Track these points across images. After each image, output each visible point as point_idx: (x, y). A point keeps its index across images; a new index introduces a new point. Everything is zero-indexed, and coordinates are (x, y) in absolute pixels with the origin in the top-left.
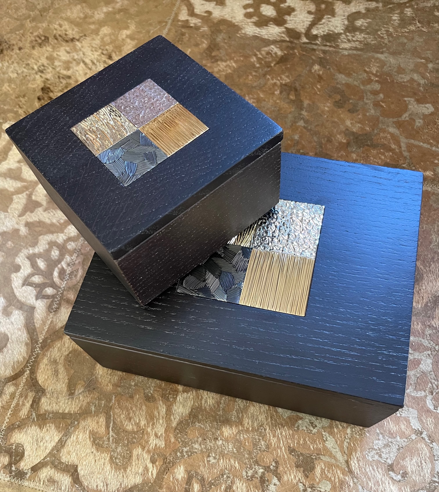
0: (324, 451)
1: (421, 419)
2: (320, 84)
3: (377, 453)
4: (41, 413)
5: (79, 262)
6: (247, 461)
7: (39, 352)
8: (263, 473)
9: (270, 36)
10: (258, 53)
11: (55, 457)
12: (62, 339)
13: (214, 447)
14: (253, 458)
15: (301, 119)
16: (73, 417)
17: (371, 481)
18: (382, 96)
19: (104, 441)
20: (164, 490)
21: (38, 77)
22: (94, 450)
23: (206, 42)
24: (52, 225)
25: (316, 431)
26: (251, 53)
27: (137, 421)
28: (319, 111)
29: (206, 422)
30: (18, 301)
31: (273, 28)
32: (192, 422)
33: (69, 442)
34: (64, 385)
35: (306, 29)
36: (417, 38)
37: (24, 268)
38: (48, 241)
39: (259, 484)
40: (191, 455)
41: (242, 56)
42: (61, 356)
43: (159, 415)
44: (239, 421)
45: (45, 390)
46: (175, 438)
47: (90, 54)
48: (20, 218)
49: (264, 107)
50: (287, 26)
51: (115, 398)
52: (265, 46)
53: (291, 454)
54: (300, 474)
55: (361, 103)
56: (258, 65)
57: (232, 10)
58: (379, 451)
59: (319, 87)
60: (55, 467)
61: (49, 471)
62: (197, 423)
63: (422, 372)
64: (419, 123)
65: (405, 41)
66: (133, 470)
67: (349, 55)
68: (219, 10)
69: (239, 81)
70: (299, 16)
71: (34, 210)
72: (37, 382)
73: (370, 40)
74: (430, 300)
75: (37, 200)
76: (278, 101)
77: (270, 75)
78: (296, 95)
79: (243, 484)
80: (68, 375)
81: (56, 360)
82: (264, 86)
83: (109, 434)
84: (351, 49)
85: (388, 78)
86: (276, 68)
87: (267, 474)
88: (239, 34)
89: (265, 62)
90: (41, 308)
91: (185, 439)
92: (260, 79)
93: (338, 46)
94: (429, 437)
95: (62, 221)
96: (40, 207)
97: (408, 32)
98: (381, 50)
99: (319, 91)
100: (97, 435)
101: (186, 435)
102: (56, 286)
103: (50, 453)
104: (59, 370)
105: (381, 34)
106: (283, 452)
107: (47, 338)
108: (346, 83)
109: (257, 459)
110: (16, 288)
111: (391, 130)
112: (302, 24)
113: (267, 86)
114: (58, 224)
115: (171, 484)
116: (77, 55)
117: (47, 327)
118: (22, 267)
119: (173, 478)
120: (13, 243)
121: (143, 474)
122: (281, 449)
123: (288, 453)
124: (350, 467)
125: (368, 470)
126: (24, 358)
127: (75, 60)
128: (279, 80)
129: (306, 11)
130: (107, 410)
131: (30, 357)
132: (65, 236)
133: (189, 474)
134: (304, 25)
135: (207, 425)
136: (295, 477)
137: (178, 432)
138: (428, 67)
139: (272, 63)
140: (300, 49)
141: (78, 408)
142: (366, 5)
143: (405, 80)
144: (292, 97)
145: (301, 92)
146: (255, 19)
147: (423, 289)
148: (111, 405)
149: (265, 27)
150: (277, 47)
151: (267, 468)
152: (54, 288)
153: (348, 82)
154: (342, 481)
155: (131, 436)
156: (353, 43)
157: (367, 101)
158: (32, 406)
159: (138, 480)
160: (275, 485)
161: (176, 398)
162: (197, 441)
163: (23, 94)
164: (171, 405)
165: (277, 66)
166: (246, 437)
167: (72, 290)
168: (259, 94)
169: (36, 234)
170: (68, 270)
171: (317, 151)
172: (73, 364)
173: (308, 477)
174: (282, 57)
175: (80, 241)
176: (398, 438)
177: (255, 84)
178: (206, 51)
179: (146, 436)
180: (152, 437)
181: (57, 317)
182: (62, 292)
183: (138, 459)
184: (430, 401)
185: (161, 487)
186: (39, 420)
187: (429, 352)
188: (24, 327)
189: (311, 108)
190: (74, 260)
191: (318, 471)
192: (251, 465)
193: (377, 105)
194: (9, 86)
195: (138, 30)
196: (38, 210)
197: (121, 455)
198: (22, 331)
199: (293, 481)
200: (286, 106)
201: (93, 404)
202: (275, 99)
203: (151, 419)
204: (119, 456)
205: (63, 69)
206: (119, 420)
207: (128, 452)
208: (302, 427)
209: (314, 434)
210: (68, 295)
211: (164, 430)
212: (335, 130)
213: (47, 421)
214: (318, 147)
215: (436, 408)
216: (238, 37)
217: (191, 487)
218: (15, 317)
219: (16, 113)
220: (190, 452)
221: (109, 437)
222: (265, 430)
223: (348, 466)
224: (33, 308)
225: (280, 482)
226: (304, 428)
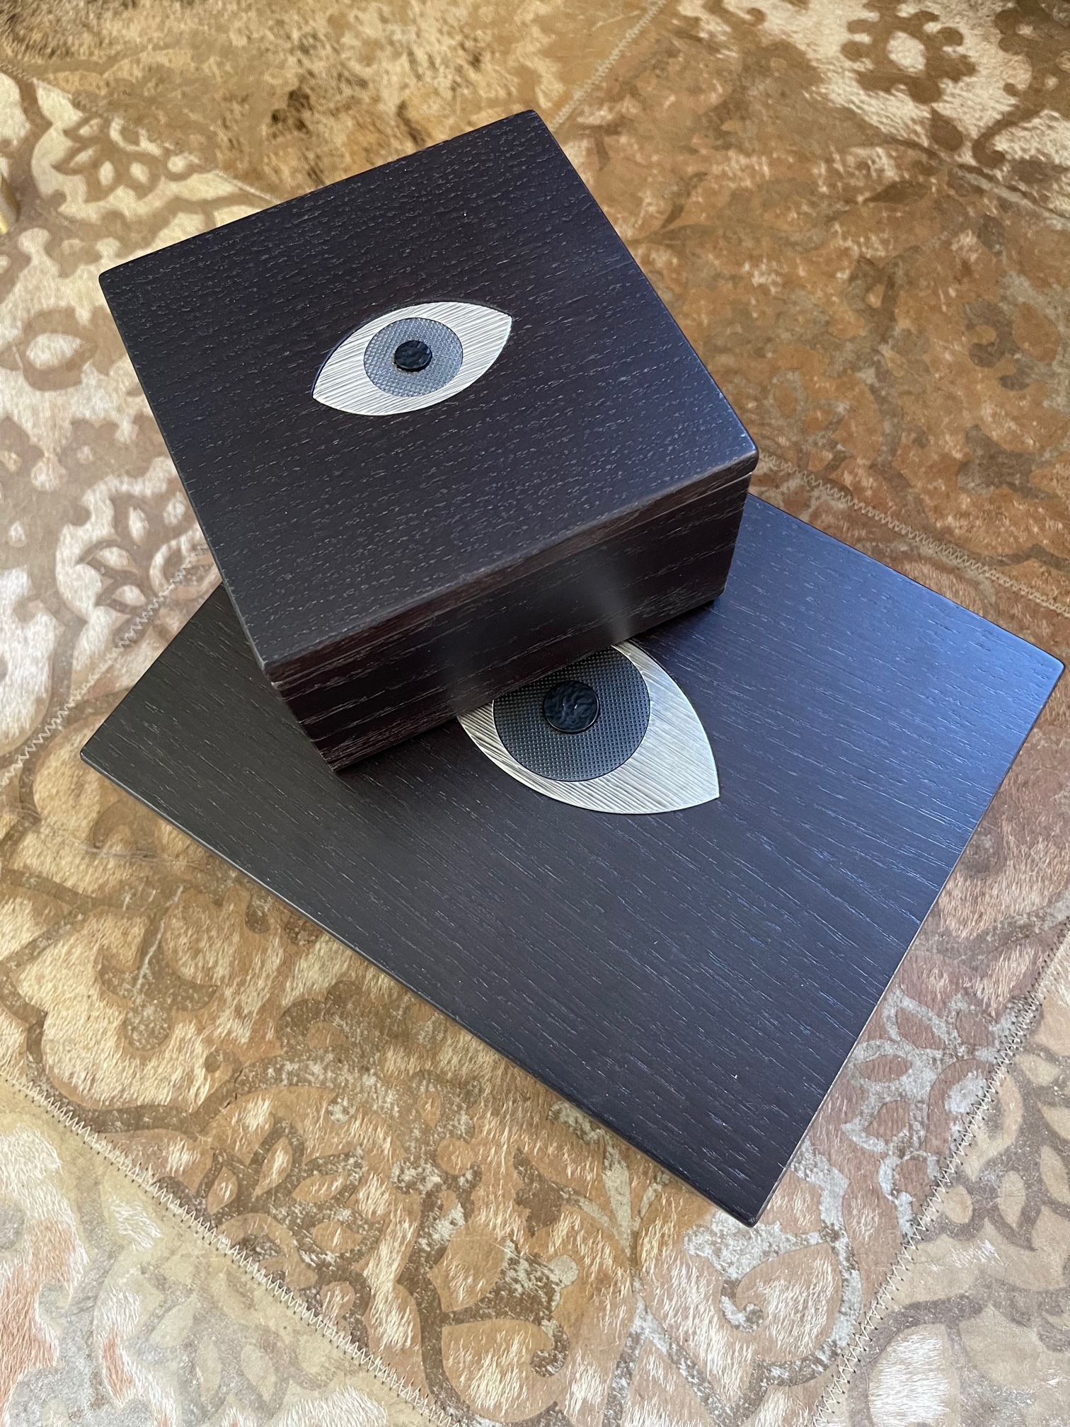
0: (594, 1192)
1: (850, 1205)
2: (957, 286)
3: (714, 1243)
4: (16, 867)
6: (413, 1144)
7: (60, 728)
8: (438, 1187)
9: (884, 120)
10: (837, 157)
11: (9, 977)
13: (354, 1085)
14: (428, 1144)
15: (873, 363)
16: (79, 903)
17: (671, 1300)
19: (123, 980)
20: (210, 1140)
21: (292, 60)
22: (94, 993)
23: (720, 90)
25: (596, 1136)
26: (819, 152)
28: (926, 358)
29: (359, 1023)
30: (57, 594)
31: (902, 101)
32: (328, 1011)
33: (48, 955)
34: (86, 821)
35: (983, 131)
37: (96, 520)
39: (417, 1208)
40: (297, 1085)
41: (794, 153)
43: (262, 968)
44: (431, 1049)
45: (40, 820)
46: (277, 1031)
47: (433, 39)
48: (130, 399)
49: (795, 303)
50: (938, 106)
51: (182, 892)
52: (863, 145)
53: (516, 1168)
54: (518, 1221)
55: (1041, 368)
56: (824, 189)
57: (818, 24)
58: (720, 1242)
59: (952, 293)
62: (337, 1017)
63: (901, 1095)
66: (160, 1070)
68: (788, 14)
69: (761, 215)
70: (978, 91)
72: (31, 793)
74: (996, 929)
76: (834, 298)
77: (842, 225)
78: (885, 298)
79: (382, 1194)
80: (101, 803)
82: (816, 248)
83: (139, 968)
86: (865, 212)
87: (444, 1193)
88: (811, 93)
89: (847, 188)
90: (98, 628)
91: (298, 1043)
92: (814, 226)
93: (1045, 199)
94: (851, 1254)
99: (949, 305)
100: (114, 962)
101: (304, 1035)
102: (150, 588)
104: (86, 786)
106: (499, 1158)
107: (87, 701)
108: (1024, 304)
109: (436, 1150)
110: (63, 562)
112: (978, 115)
113: (824, 252)
115: (230, 1132)
116: (403, 32)
117: (96, 676)
118: (93, 518)
119: (239, 1121)
120: (95, 453)
121: (178, 1088)
122: (499, 1146)
123: (511, 1163)
124: (639, 1250)
125: (675, 1273)
126: (22, 731)
127: (392, 43)
128: (859, 245)
129: (1002, 84)
130: (155, 915)
131: (36, 732)
133: (275, 1124)
134: (981, 118)
135: (359, 1030)
136: (504, 1223)
137: (288, 1023)
139: (862, 194)
140: (946, 178)
141: (96, 887)
144: (874, 300)
145: (902, 293)
146: (866, 65)
147: (992, 897)
148: (168, 905)
149: (882, 94)
150: (890, 156)
151: (450, 1180)
152: (142, 591)
153: (1032, 302)
154: (606, 1275)
155: (184, 991)
157: (1059, 370)
158: (2, 844)
159: (163, 1096)
160: (452, 1223)
161: (314, 942)
162: (322, 1059)
163: (244, 93)
164: (298, 954)
165: (871, 205)
166: (432, 1089)
167: (179, 610)
168: (796, 266)
169: (150, 448)
170: (189, 560)
171: (879, 459)
173: (533, 1235)
174: (893, 185)
176: (777, 1227)
177: (796, 237)
178: (711, 114)
179: (216, 1003)
180: (228, 1012)
181: (125, 661)
182: (157, 605)
183: (180, 1049)
184: (889, 1172)
185: (203, 1131)
186: (5, 882)
187: (939, 1055)
188: (49, 658)
189: (907, 346)
191: (562, 1228)
192: (418, 1158)
194: (220, 65)
195: (569, 11)
197: (147, 1026)
198: (40, 666)
199: (498, 1230)
200: (850, 316)
201: (131, 889)
202: (830, 290)
203: (241, 970)
204: (142, 1027)
205: (356, 59)
206: (172, 944)
207: (165, 1025)
208: (568, 1116)
209: (588, 1144)
210: (168, 620)
211: (260, 1004)
212: (947, 420)
213: (21, 889)
214: (885, 448)
215: (896, 1191)
216: (805, 99)
217: (269, 1155)
218: (38, 628)
219: (211, 137)
220: (298, 1076)
221: (137, 975)
222: (482, 1091)
223: (634, 1247)
224: (81, 622)
225: (466, 1220)
226: (571, 1121)
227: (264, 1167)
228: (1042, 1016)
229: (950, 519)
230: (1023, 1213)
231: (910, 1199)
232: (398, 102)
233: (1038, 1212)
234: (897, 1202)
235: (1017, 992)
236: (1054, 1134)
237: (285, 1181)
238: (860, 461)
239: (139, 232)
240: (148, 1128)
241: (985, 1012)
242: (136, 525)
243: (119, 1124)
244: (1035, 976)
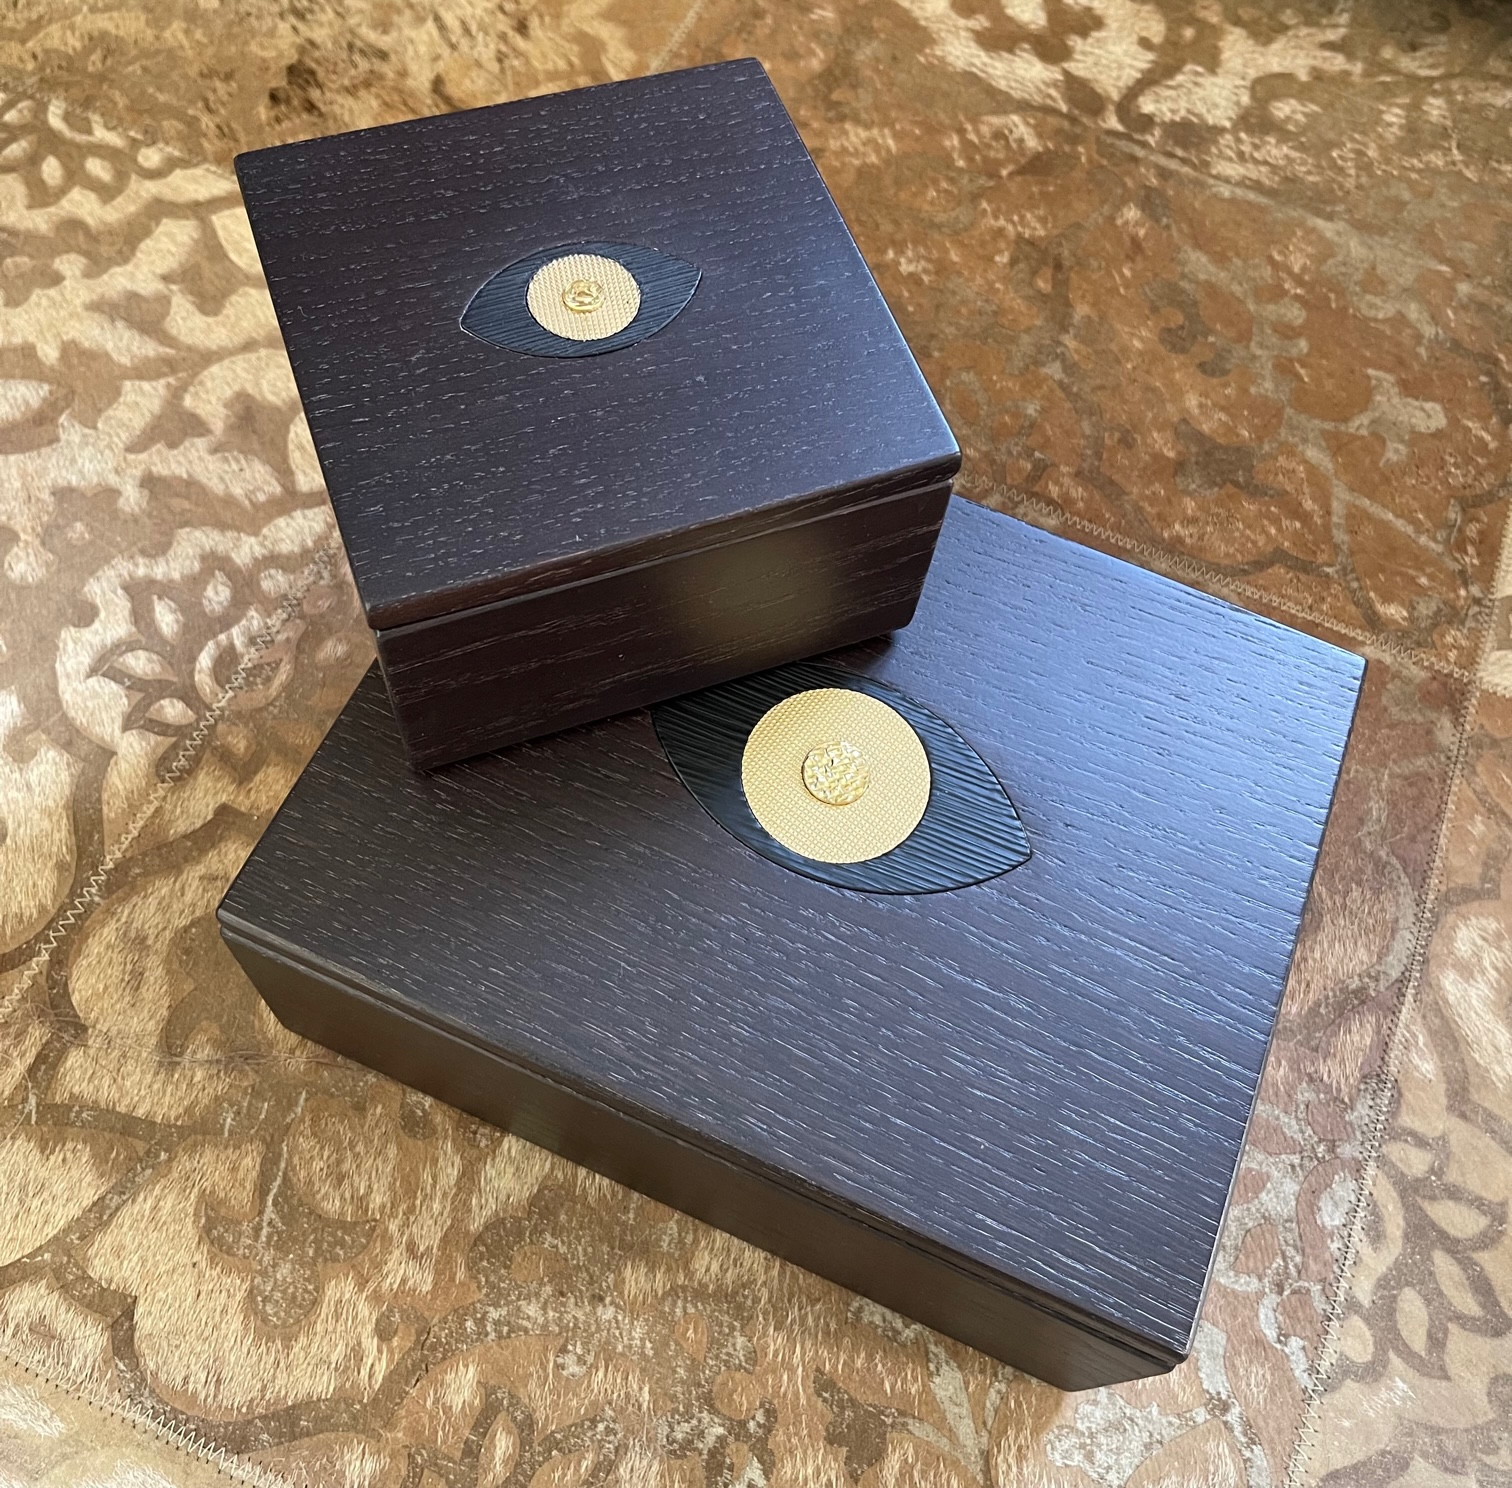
0: (923, 1409)
1: (1234, 1365)
2: (1130, 265)
3: (1083, 1446)
4: (58, 1100)
5: (288, 640)
6: (679, 1389)
7: (97, 899)
8: (721, 1439)
9: (1013, 84)
10: (969, 127)
11: (70, 1256)
12: (180, 872)
13: (587, 1323)
14: (699, 1385)
15: (1057, 356)
16: (158, 1136)
18: (1303, 345)
19: (240, 1234)
20: (400, 1435)
21: (284, 27)
22: (202, 1259)
23: (821, 55)
24: (229, 501)
25: (912, 1335)
26: (947, 122)
27: (362, 1192)
28: (1114, 347)
29: (578, 1239)
30: (66, 721)
31: (1029, 62)
32: (534, 1230)
33: (127, 1215)
34: (152, 1022)
35: (1124, 91)
36: (1443, 193)
37: (107, 616)
38: (202, 548)
39: (700, 1473)
40: (509, 1337)
41: (920, 123)
42: (165, 929)
43: (434, 1186)
44: (681, 1257)
45: (85, 1029)
46: (469, 1268)
48: (131, 457)
49: (954, 293)
50: (1070, 66)
51: (306, 1100)
52: (994, 112)
53: (820, 1395)
54: (835, 1467)
55: (1239, 351)
56: (961, 163)
58: (1088, 1441)
59: (1127, 272)
60: (65, 1288)
61: (42, 1297)
62: (548, 1236)
63: (1264, 1217)
64: (1395, 452)
65: (1406, 195)
66: (314, 1347)
67: (1233, 201)
69: (896, 195)
70: (1111, 47)
71: (181, 442)
72: (66, 995)
73: (1304, 169)
74: (1327, 998)
75: (199, 411)
76: (998, 285)
77: (989, 202)
78: (1056, 284)
79: (651, 1465)
80: (171, 994)
81: (145, 938)
82: (966, 229)
83: (261, 1213)
84: (1242, 183)
85: (1332, 296)
86: (1013, 187)
87: (732, 1448)
88: (926, 56)
89: (985, 159)
90: (133, 760)
91: (501, 1279)
92: (959, 204)
93: (1206, 164)
94: (1248, 1425)
95: (261, 498)
96: (201, 435)
97: (1419, 171)
98: (1328, 209)
99: (1127, 287)
100: (223, 1212)
101: (507, 1267)
102: (198, 698)
103: (56, 1237)
104: (147, 974)
105: (1341, 157)
106: (795, 1385)
107: (131, 859)
108: (1207, 281)
109: (711, 1391)
110: (68, 676)
111: (1312, 453)
112: (1114, 74)
113: (976, 233)
114: (247, 502)
115: (426, 1420)
117: (141, 823)
118: (102, 615)
119: (436, 1401)
120: (92, 530)
121: (342, 1370)
122: (792, 1370)
123: (811, 1391)
124: (993, 1472)
126: (42, 909)
127: (411, 6)
128: (1013, 223)
129: (1135, 38)
130: (272, 1137)
131: (62, 911)
132: (263, 545)
133: (488, 1396)
134: (1119, 78)
135: (580, 1248)
136: (817, 1473)
137: (481, 1253)
138: (1454, 290)
139: (1005, 167)
140: (1094, 147)
141: (181, 1110)
142: (1315, 57)
143: (1381, 316)
144: (1043, 285)
145: (1072, 275)
146: (981, 22)
147: (1315, 960)
148: (288, 1120)
149: (1005, 55)
150: (1028, 124)
151: (737, 1428)
152: (189, 706)
153: (1213, 279)
155: (330, 1234)
156: (1250, 166)
157: (1259, 352)
158: (32, 1070)
159: (323, 1385)
161: (500, 1141)
162: (537, 1295)
163: (227, 69)
164: (482, 1158)
165: (1019, 179)
166: (691, 1310)
167: (246, 725)
168: (947, 251)
169: (169, 517)
170: (249, 657)
171: (1085, 465)
172: (196, 964)
173: (856, 1482)
174: (1038, 156)
175: (306, 572)
176: (1155, 1410)
177: (941, 218)
178: (816, 82)
179: (378, 1244)
180: (397, 1253)
181: (178, 798)
182: (212, 721)
183: (337, 1316)
184: (1271, 1314)
185: (389, 1425)
186: (45, 1123)
187: (1296, 1160)
188: (66, 807)
189: (1090, 334)
190: (275, 630)
191: (892, 1465)
192: (688, 1406)
193: (1284, 368)
194: (187, 32)
196: (193, 445)
197: (284, 1292)
198: (55, 819)
199: (810, 1483)
200: (1019, 304)
201: (232, 1106)
202: (991, 276)
203: (406, 1193)
204: (278, 1295)
205: (369, 26)
206: (302, 1174)
207: (311, 1287)
208: (872, 1314)
209: (904, 1345)
210: (230, 738)
211: (439, 1235)
212: (1150, 415)
213: (70, 1130)
214: (1089, 452)
215: (1283, 1336)
216: (919, 62)
217: (487, 1441)
218: (42, 768)
219: (192, 123)
220: (509, 1323)
221: (260, 1224)
222: (756, 1300)
223: (987, 1471)
224: (108, 754)
225: (768, 1479)
226: (877, 1320)
227: (483, 1460)
228: (1400, 1094)
229: (1177, 527)
230: (1430, 1336)
231: (1301, 1343)
232: (432, 76)
233: (1446, 1332)
234: (1287, 1350)
235: (1367, 1070)
236: (1443, 1235)
237: (514, 1473)
238: (1064, 469)
239: (112, 244)
240: (308, 1434)
241: (1338, 1099)
242: (166, 619)
243: (265, 1436)
244: (1384, 1047)
